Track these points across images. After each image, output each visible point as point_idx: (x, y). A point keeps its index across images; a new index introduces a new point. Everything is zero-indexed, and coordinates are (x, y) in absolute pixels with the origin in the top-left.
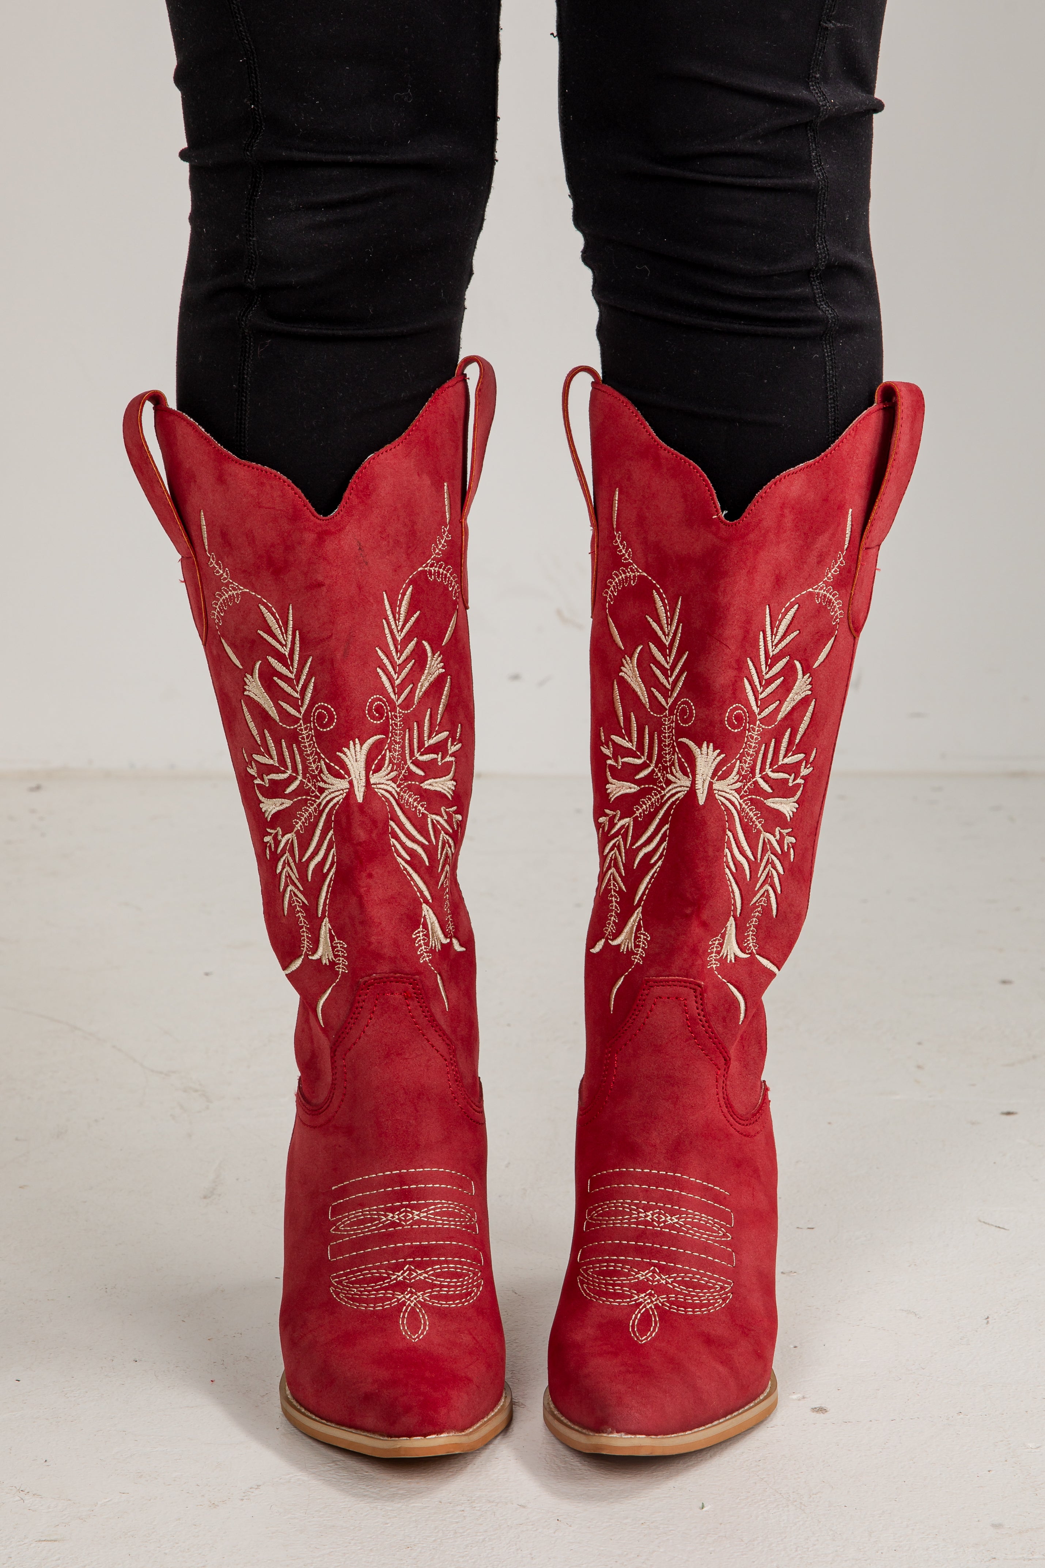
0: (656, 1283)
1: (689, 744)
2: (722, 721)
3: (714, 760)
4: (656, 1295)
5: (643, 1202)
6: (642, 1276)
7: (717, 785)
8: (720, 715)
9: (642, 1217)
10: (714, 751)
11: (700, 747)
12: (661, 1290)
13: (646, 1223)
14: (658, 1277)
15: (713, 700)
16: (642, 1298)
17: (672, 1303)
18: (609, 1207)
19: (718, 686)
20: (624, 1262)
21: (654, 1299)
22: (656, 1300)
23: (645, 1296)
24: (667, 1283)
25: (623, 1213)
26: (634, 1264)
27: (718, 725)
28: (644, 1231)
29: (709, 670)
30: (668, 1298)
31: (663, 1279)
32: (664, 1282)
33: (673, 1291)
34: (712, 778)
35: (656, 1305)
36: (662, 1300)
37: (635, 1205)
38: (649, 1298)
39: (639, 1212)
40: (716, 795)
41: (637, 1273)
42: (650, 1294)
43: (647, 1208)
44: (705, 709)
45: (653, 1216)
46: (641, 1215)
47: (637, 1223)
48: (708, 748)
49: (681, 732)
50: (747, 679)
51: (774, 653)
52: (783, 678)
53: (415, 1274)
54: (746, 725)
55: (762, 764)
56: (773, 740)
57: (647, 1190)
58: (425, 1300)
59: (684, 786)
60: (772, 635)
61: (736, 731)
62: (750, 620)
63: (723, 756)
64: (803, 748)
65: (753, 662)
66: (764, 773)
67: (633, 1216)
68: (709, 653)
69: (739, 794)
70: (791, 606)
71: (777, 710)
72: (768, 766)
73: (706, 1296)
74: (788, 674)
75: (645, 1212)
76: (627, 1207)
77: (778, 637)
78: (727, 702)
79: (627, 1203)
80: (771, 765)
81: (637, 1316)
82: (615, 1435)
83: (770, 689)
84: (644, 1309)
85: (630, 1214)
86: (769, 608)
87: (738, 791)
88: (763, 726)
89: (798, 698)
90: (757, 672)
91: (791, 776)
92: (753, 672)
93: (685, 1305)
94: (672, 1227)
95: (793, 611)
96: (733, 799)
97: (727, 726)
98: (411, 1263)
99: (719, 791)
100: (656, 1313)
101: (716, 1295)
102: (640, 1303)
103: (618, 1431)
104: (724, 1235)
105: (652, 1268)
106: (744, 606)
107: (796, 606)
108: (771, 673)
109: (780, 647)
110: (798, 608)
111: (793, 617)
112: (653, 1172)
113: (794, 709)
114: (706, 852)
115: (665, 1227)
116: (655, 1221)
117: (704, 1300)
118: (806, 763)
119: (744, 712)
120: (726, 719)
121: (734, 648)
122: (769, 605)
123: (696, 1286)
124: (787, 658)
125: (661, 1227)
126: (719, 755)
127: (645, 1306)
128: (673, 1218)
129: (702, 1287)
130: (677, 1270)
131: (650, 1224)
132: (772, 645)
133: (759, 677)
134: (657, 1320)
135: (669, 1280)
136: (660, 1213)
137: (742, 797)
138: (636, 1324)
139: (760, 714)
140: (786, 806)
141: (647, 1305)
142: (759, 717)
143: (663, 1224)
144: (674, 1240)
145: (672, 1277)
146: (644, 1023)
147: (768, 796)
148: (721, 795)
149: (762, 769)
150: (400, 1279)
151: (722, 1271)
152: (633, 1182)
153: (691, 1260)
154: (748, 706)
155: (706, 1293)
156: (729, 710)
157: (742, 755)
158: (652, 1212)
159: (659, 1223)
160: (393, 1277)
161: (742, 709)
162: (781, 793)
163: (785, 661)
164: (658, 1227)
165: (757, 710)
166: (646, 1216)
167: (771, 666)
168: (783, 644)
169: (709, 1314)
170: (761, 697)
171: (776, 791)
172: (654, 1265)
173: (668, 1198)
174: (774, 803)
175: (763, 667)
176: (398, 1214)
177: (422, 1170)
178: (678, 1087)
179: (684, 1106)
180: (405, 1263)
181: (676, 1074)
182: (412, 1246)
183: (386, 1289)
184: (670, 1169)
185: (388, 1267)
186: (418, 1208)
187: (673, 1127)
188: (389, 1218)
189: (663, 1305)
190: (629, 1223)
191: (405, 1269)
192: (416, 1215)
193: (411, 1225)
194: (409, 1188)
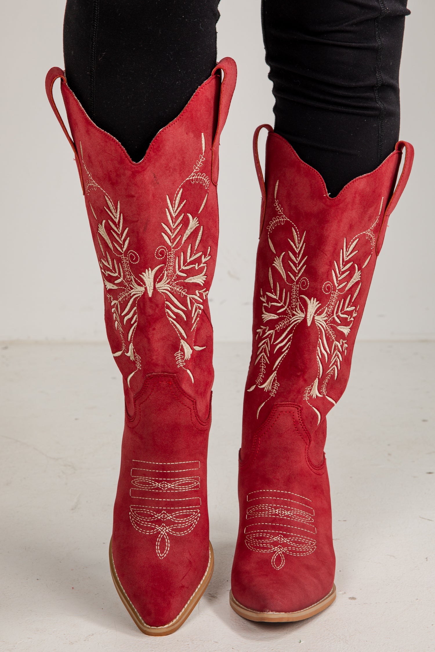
0: (282, 542)
1: (305, 298)
2: (321, 289)
3: (316, 306)
4: (282, 548)
5: (274, 505)
6: (276, 539)
7: (316, 318)
8: (320, 286)
9: (274, 512)
10: (316, 302)
11: (310, 299)
12: (284, 545)
13: (276, 515)
14: (283, 539)
15: (318, 279)
16: (276, 549)
17: (290, 551)
18: (258, 508)
19: (320, 272)
20: (267, 533)
22: (282, 550)
23: (278, 548)
25: (265, 510)
26: (271, 534)
27: (319, 290)
28: (275, 519)
29: (317, 265)
30: (288, 549)
31: (285, 540)
33: (290, 545)
34: (315, 314)
35: (283, 552)
36: (285, 550)
37: (271, 506)
38: (280, 549)
40: (316, 322)
41: (273, 538)
42: (280, 547)
43: (276, 508)
44: (313, 283)
45: (279, 511)
46: (273, 511)
47: (272, 515)
48: (314, 300)
49: (301, 292)
50: (333, 271)
51: (347, 260)
52: (349, 271)
53: (166, 516)
54: (331, 291)
55: (337, 310)
56: (343, 299)
57: (275, 500)
58: (170, 531)
59: (301, 317)
60: (346, 251)
61: (327, 293)
62: (336, 244)
63: (320, 304)
64: (355, 304)
65: (337, 263)
66: (338, 314)
67: (270, 512)
68: (318, 257)
69: (326, 322)
70: (356, 239)
71: (346, 286)
72: (339, 311)
73: (305, 548)
74: (352, 270)
75: (275, 510)
76: (267, 508)
77: (349, 253)
78: (324, 280)
79: (267, 506)
80: (341, 311)
81: (274, 557)
82: (271, 613)
83: (343, 276)
84: (277, 554)
85: (268, 511)
86: (346, 239)
87: (326, 321)
88: (339, 293)
89: (355, 281)
90: (338, 268)
91: (349, 316)
92: (337, 267)
93: (296, 552)
94: (288, 516)
95: (356, 241)
96: (323, 325)
97: (323, 291)
98: (164, 510)
99: (317, 320)
100: (283, 556)
101: (309, 547)
102: (276, 551)
103: (272, 611)
104: (311, 520)
105: (280, 535)
106: (335, 237)
107: (358, 239)
108: (344, 269)
109: (349, 257)
110: (359, 240)
111: (356, 244)
112: (278, 491)
113: (353, 286)
114: (309, 348)
115: (285, 516)
116: (280, 514)
117: (304, 549)
118: (355, 311)
119: (331, 285)
120: (323, 288)
121: (329, 256)
122: (346, 238)
123: (300, 543)
124: (352, 262)
125: (283, 517)
126: (318, 304)
127: (278, 553)
128: (288, 512)
129: (303, 543)
130: (292, 536)
131: (278, 515)
132: (346, 256)
133: (339, 270)
134: (284, 559)
135: (288, 541)
136: (282, 510)
137: (327, 324)
138: (274, 561)
139: (338, 287)
140: (346, 330)
141: (279, 552)
142: (337, 288)
143: (283, 515)
144: (289, 522)
145: (289, 539)
146: (274, 424)
147: (338, 325)
148: (318, 323)
149: (337, 312)
150: (159, 518)
151: (311, 536)
152: (269, 496)
153: (296, 531)
154: (333, 283)
155: (304, 546)
156: (324, 284)
157: (329, 305)
158: (278, 510)
159: (282, 514)
160: (156, 516)
161: (330, 284)
162: (344, 324)
163: (351, 264)
164: (282, 516)
165: (337, 285)
166: (276, 511)
167: (344, 266)
168: (351, 256)
169: (307, 556)
170: (339, 279)
171: (342, 322)
172: (281, 534)
173: (285, 503)
174: (341, 328)
175: (341, 266)
176: (161, 484)
177: (173, 463)
178: (289, 453)
179: (291, 461)
180: (162, 510)
181: (288, 447)
182: (166, 501)
183: (152, 522)
184: (285, 490)
185: (154, 510)
186: (170, 482)
187: (287, 471)
188: (156, 485)
189: (286, 552)
190: (268, 515)
191: (162, 513)
192: (169, 485)
193: (167, 490)
194: (167, 472)
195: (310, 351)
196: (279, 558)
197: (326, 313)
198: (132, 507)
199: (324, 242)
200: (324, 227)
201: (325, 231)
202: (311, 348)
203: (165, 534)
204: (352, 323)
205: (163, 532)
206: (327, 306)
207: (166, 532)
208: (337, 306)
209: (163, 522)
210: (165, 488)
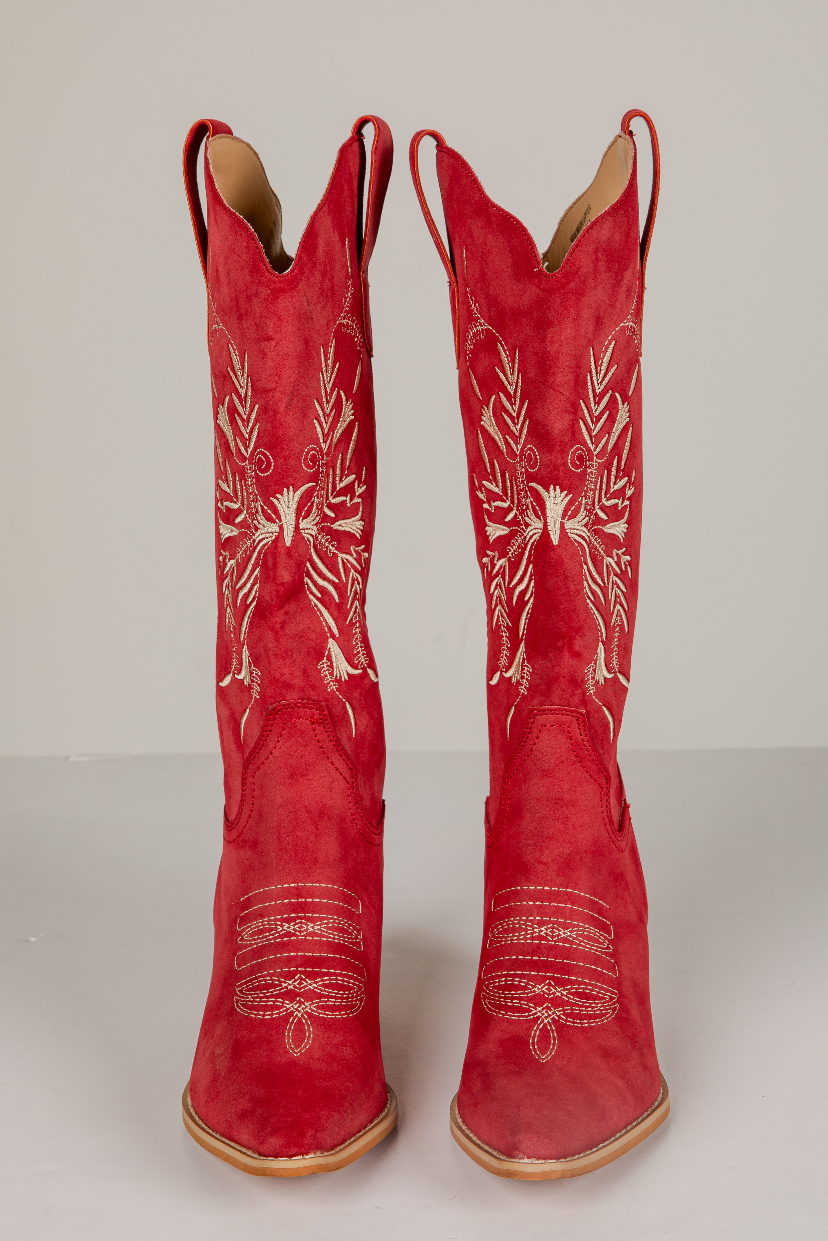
0: (552, 996)
1: (537, 488)
2: (565, 464)
3: (562, 501)
4: (552, 1009)
5: (537, 918)
6: (539, 989)
7: (568, 525)
8: (563, 458)
9: (536, 932)
10: (561, 493)
11: (547, 490)
12: (556, 1002)
13: (541, 938)
14: (553, 990)
15: (554, 445)
16: (539, 1011)
17: (568, 1015)
18: (508, 925)
19: (556, 432)
20: (522, 976)
21: (550, 1013)
22: (553, 1014)
23: (543, 1010)
24: (562, 995)
25: (520, 930)
26: (530, 978)
27: (562, 468)
28: (539, 946)
29: (546, 418)
30: (564, 1010)
31: (559, 992)
32: (559, 994)
33: (568, 1003)
34: (563, 518)
35: (553, 1019)
36: (558, 1014)
37: (531, 921)
38: (547, 1012)
39: (534, 928)
40: (569, 534)
41: (534, 987)
42: (547, 1008)
43: (541, 924)
44: (547, 455)
45: (547, 930)
46: (536, 930)
47: (533, 939)
48: (555, 491)
49: (530, 477)
50: (581, 422)
51: (600, 390)
52: (608, 412)
53: (305, 984)
54: (586, 463)
55: (599, 496)
56: (606, 471)
57: (540, 907)
58: (312, 1010)
59: (538, 529)
60: (597, 374)
61: (579, 470)
62: (578, 367)
63: (571, 496)
64: (627, 473)
65: (585, 403)
66: (601, 504)
67: (529, 932)
68: (545, 401)
69: (587, 528)
70: (610, 344)
71: (607, 442)
72: (603, 497)
73: (598, 1007)
74: (612, 406)
75: (539, 928)
76: (523, 924)
77: (602, 375)
78: (568, 446)
79: (523, 920)
80: (606, 494)
81: (535, 1032)
82: (526, 1160)
83: (599, 425)
84: (542, 1025)
85: (526, 930)
86: (593, 349)
87: (586, 526)
88: (599, 461)
89: (621, 426)
90: (589, 412)
91: (619, 500)
92: (586, 412)
93: (580, 1017)
94: (565, 940)
95: (611, 347)
96: (584, 535)
97: (571, 467)
98: (301, 973)
99: (570, 529)
100: (554, 1028)
101: (606, 1006)
102: (539, 1017)
103: (528, 1158)
104: (608, 948)
105: (548, 981)
106: (573, 352)
107: (613, 343)
108: (599, 410)
109: (604, 383)
110: (615, 344)
111: (612, 353)
112: (545, 888)
113: (619, 437)
114: (568, 588)
115: (558, 941)
116: (549, 935)
117: (597, 1010)
118: (629, 485)
119: (584, 451)
120: (569, 461)
121: (567, 394)
122: (592, 347)
123: (587, 997)
124: (610, 392)
125: (555, 941)
126: (566, 496)
127: (542, 1021)
128: (566, 931)
129: (594, 998)
130: (571, 982)
131: (545, 938)
132: (598, 384)
133: (590, 416)
134: (556, 1035)
135: (565, 993)
136: (553, 928)
137: (589, 531)
138: (536, 1041)
139: (595, 450)
140: (618, 529)
141: (544, 1019)
142: (595, 453)
143: (556, 938)
144: (567, 953)
145: (567, 990)
146: (532, 750)
147: (605, 523)
148: (573, 533)
149: (600, 501)
150: (291, 987)
151: (609, 982)
152: (527, 899)
153: (583, 972)
154: (585, 444)
155: (597, 1004)
156: (571, 453)
157: (586, 491)
158: (546, 927)
159: (552, 937)
160: (284, 985)
161: (581, 449)
162: (614, 519)
163: (608, 395)
164: (552, 941)
165: (592, 447)
166: (541, 931)
167: (598, 403)
168: (607, 380)
169: (603, 1025)
170: (594, 433)
171: (611, 516)
172: (550, 978)
173: (560, 913)
174: (610, 529)
175: (593, 405)
176: (294, 925)
177: (318, 885)
178: (568, 808)
179: (573, 825)
180: (297, 972)
181: (565, 796)
182: (304, 956)
183: (276, 996)
184: (561, 885)
185: (281, 975)
186: (313, 920)
187: (564, 845)
188: (285, 928)
189: (560, 1018)
190: (525, 939)
191: (296, 978)
192: (310, 927)
193: (305, 936)
194: (306, 901)
195: (572, 593)
196: (545, 1033)
197: (585, 509)
198: (239, 986)
199: (551, 367)
200: (546, 336)
201: (548, 344)
202: (572, 588)
203: (302, 1015)
204: (628, 509)
205: (299, 1012)
206: (584, 496)
207: (306, 1012)
208: (598, 488)
209: (299, 995)
210: (303, 932)
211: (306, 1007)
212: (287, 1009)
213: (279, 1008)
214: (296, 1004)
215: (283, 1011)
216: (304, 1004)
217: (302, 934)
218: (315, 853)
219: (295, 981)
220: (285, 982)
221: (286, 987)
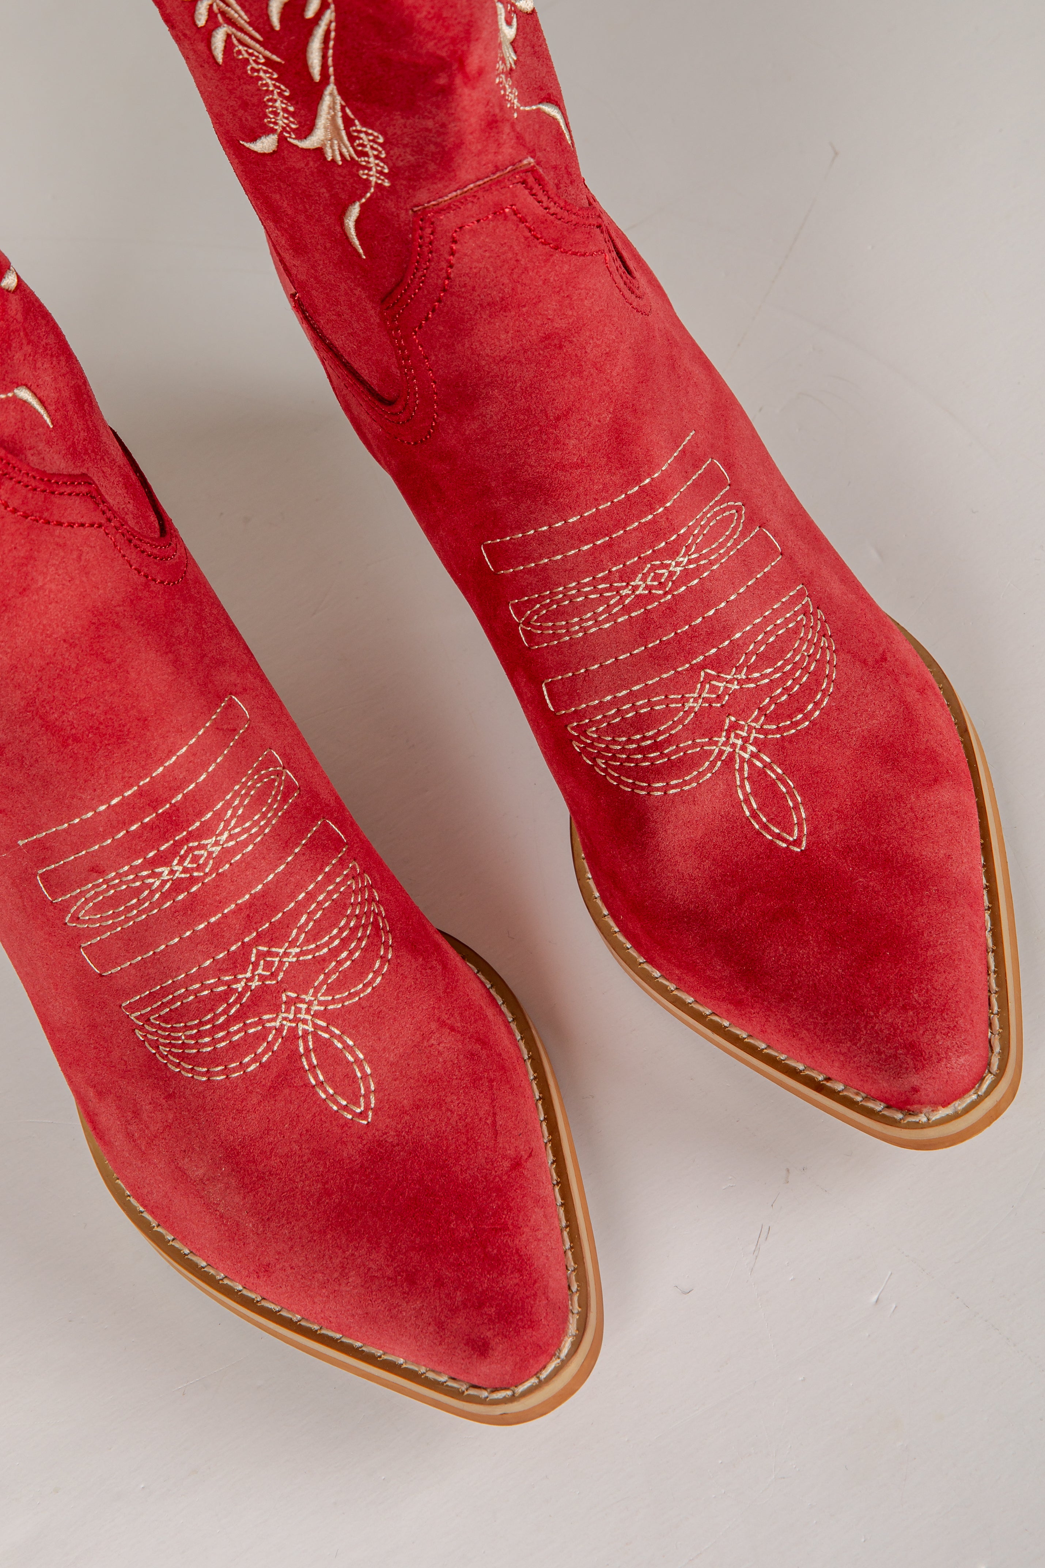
0: (726, 697)
4: (742, 723)
6: (696, 700)
9: (627, 596)
12: (741, 705)
13: (641, 601)
14: (721, 685)
16: (725, 744)
17: (775, 718)
18: (556, 602)
20: (647, 692)
21: (744, 734)
22: (749, 732)
24: (740, 682)
25: (589, 604)
26: (665, 687)
28: (646, 618)
31: (730, 682)
32: (735, 686)
33: (759, 692)
35: (756, 742)
36: (758, 727)
37: (604, 580)
38: (737, 736)
39: (618, 590)
41: (684, 700)
42: (733, 727)
43: (627, 576)
46: (624, 592)
53: (277, 959)
57: (609, 545)
58: (325, 1003)
67: (612, 602)
73: (805, 654)
75: (628, 584)
76: (591, 592)
79: (586, 585)
81: (744, 791)
84: (745, 766)
85: (603, 600)
93: (797, 704)
94: (687, 575)
98: (256, 942)
100: (769, 761)
102: (731, 757)
104: (738, 511)
105: (702, 675)
112: (601, 507)
115: (676, 586)
116: (656, 588)
125: (670, 591)
127: (742, 760)
128: (680, 562)
130: (742, 647)
131: (651, 598)
134: (782, 772)
135: (742, 675)
136: (654, 569)
138: (755, 807)
141: (743, 754)
143: (669, 584)
144: (704, 597)
145: (742, 667)
146: (449, 278)
150: (254, 984)
152: (574, 542)
153: (744, 611)
155: (800, 649)
158: (640, 575)
159: (661, 585)
160: (239, 987)
164: (666, 594)
166: (635, 588)
169: (837, 688)
172: (702, 666)
173: (655, 535)
176: (179, 864)
177: (174, 758)
178: (571, 342)
179: (594, 365)
180: (246, 948)
181: (557, 325)
182: (239, 908)
183: (240, 1016)
184: (629, 484)
185: (219, 969)
186: (207, 830)
187: (595, 411)
188: (165, 877)
189: (766, 732)
190: (613, 617)
191: (253, 959)
192: (212, 846)
193: (215, 868)
194: (172, 805)
198: (132, 1008)
203: (315, 1025)
205: (305, 1022)
207: (316, 1015)
209: (280, 988)
210: (206, 864)
211: (310, 1003)
212: (279, 1030)
213: (261, 1037)
214: (288, 1011)
215: (275, 1039)
216: (303, 1001)
217: (207, 870)
218: (133, 707)
219: (256, 965)
220: (238, 981)
221: (247, 987)
